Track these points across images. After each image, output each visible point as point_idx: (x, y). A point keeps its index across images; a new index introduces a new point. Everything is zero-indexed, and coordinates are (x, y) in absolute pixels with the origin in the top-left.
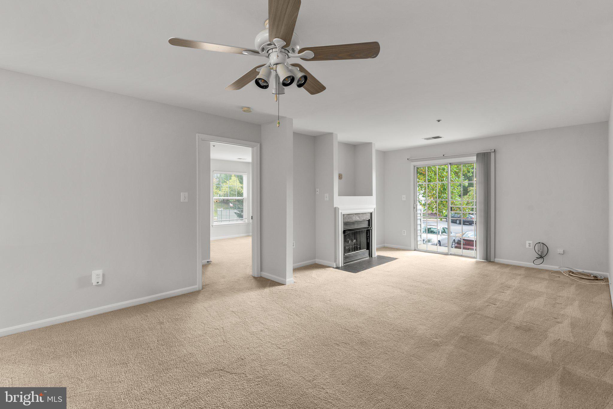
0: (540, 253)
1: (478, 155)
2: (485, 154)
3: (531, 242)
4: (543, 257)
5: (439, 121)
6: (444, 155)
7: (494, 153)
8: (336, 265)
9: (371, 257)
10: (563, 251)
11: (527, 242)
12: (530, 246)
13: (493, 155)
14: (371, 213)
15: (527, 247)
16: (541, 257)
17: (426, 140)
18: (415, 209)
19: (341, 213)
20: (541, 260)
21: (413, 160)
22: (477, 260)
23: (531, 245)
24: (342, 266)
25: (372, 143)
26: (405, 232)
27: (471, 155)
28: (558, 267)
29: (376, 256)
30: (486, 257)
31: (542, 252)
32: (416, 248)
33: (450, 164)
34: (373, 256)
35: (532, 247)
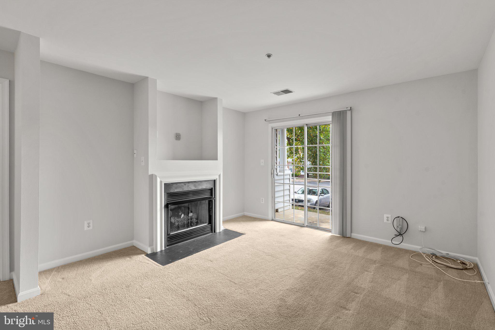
0: (398, 230)
1: (334, 114)
2: (340, 113)
3: (389, 216)
4: (402, 235)
5: (269, 56)
6: (299, 115)
7: (350, 112)
8: (152, 249)
9: (215, 232)
10: (424, 227)
11: (385, 216)
12: (388, 220)
13: (349, 113)
14: (215, 181)
15: (385, 222)
16: (400, 235)
17: (276, 96)
18: (273, 175)
19: (161, 182)
20: (400, 238)
21: (270, 121)
22: (332, 234)
23: (390, 219)
24: (161, 251)
25: (217, 98)
26: (263, 200)
27: (325, 114)
28: (419, 247)
29: (221, 231)
30: (342, 230)
31: (401, 229)
32: (274, 218)
33: (307, 125)
34: (218, 231)
35: (390, 222)
